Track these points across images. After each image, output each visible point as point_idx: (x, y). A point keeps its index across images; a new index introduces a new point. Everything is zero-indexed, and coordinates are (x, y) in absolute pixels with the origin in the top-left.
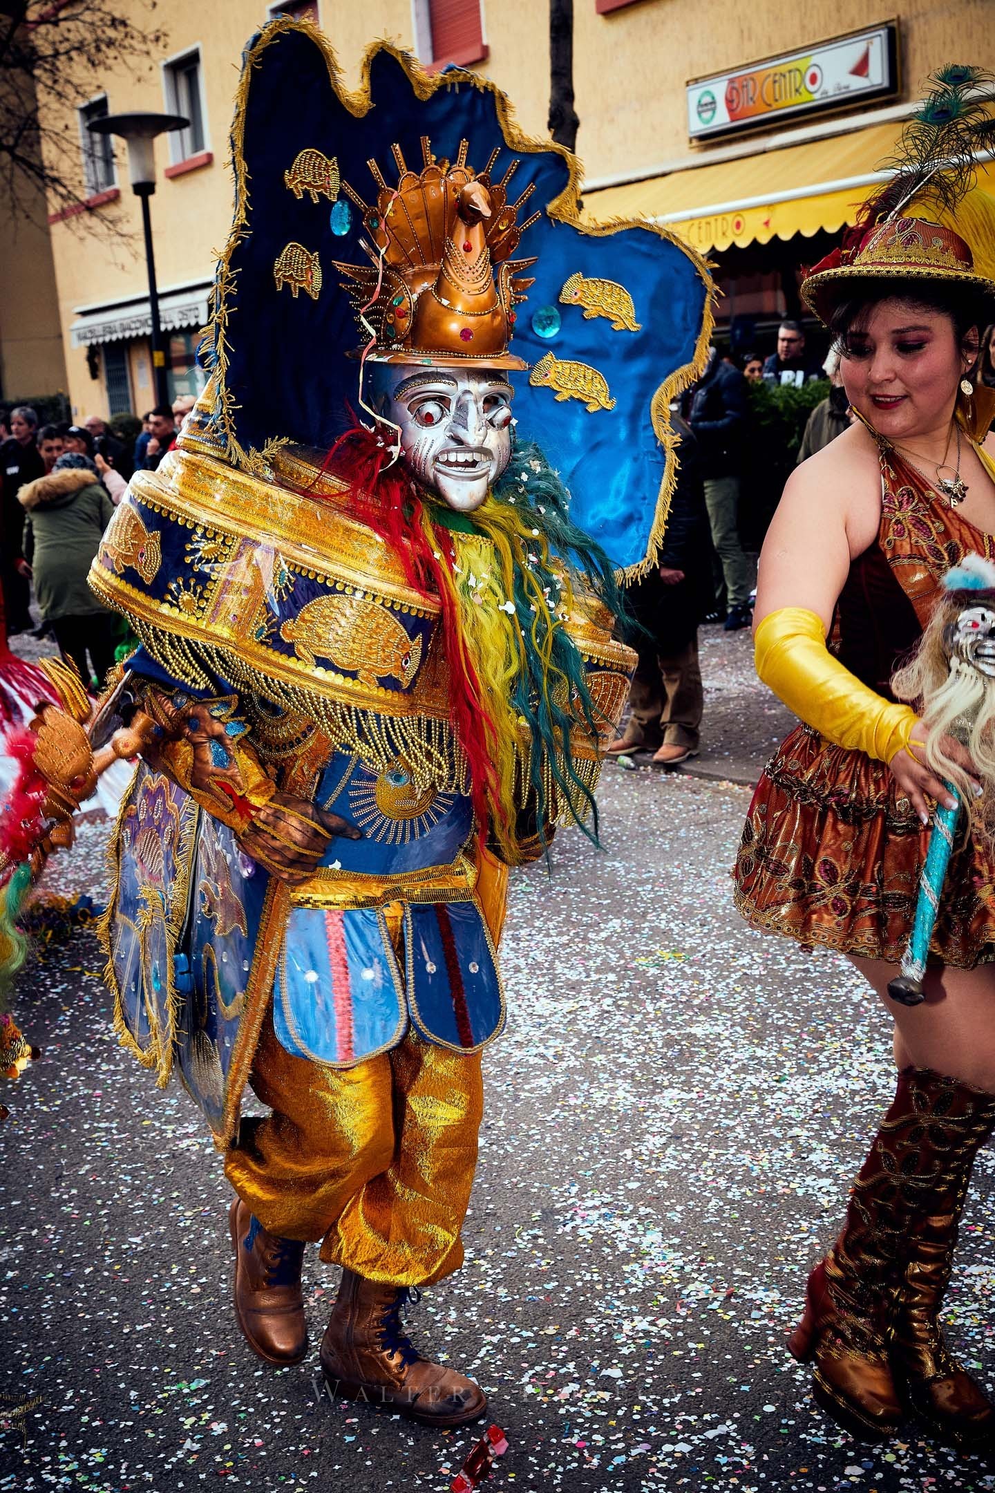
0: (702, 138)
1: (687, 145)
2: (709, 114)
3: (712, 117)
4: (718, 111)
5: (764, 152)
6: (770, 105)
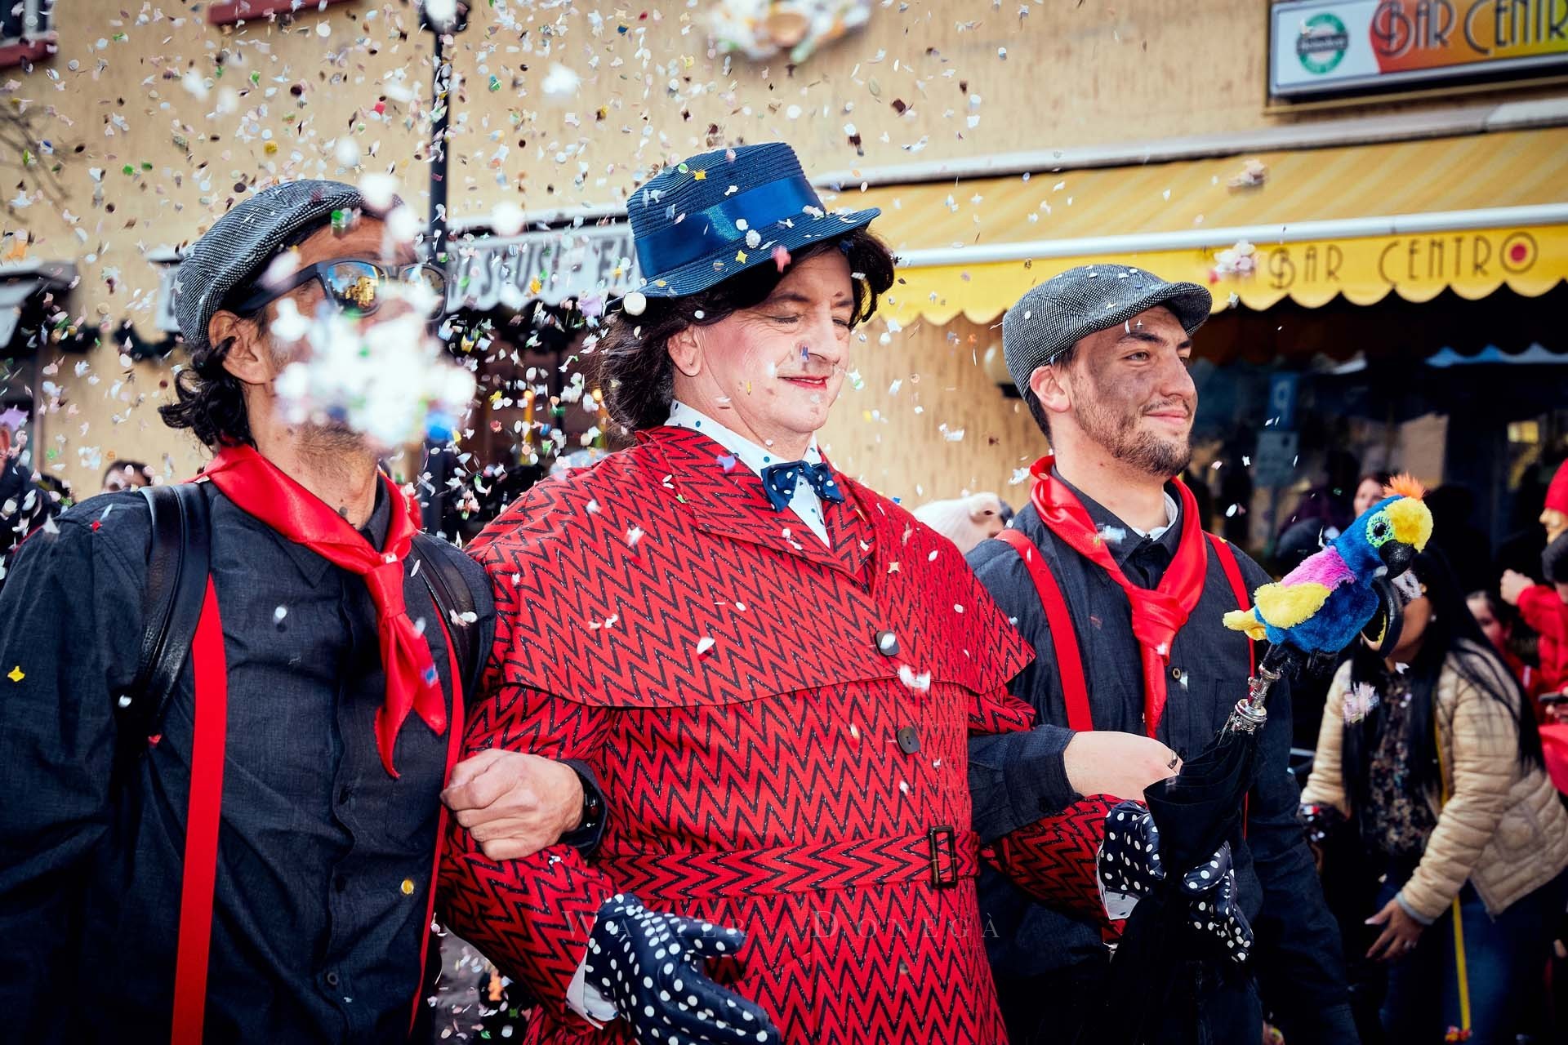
0: (1295, 98)
1: (1259, 107)
2: (1329, 56)
3: (1335, 63)
4: (1349, 54)
5: (1483, 132)
6: (1484, 51)
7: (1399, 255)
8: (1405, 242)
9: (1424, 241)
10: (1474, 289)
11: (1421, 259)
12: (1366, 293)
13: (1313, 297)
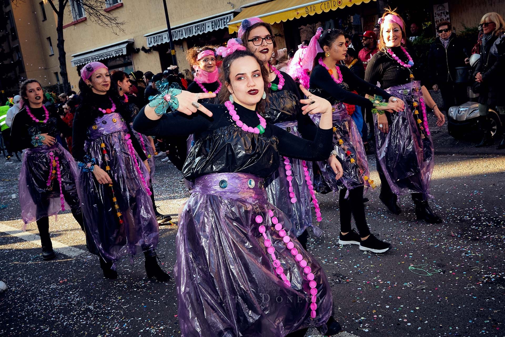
7: (323, 6)
8: (324, 3)
9: (326, 3)
10: (334, 9)
11: (326, 6)
12: (319, 12)
13: (312, 14)
